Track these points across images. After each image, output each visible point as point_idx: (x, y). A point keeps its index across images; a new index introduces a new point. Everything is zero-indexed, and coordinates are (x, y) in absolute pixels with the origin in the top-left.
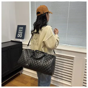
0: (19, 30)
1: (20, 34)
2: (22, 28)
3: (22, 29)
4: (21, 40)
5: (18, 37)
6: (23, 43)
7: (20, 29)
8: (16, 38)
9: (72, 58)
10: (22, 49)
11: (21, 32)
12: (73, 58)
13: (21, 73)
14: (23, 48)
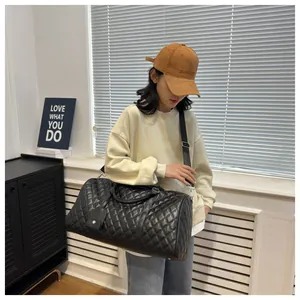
0: (51, 116)
1: (54, 131)
2: (62, 108)
3: (61, 113)
4: (58, 154)
5: (47, 140)
6: (66, 163)
7: (53, 113)
8: (39, 146)
9: (251, 218)
10: (63, 186)
11: (58, 124)
12: (254, 215)
13: (63, 274)
14: (67, 180)
